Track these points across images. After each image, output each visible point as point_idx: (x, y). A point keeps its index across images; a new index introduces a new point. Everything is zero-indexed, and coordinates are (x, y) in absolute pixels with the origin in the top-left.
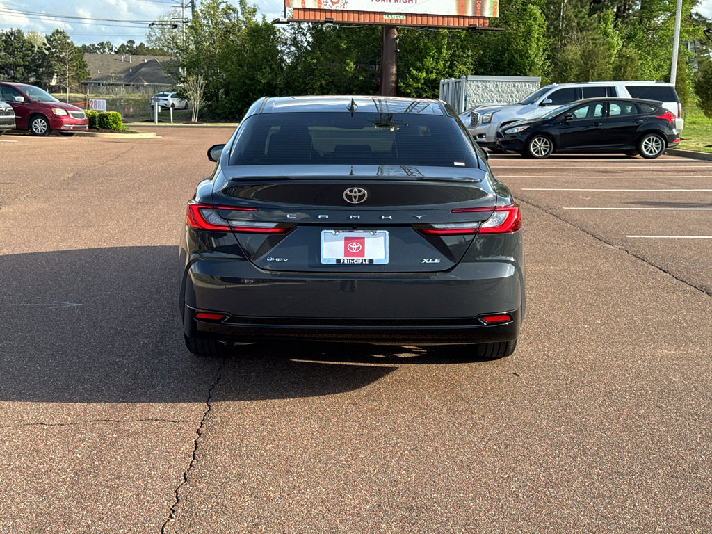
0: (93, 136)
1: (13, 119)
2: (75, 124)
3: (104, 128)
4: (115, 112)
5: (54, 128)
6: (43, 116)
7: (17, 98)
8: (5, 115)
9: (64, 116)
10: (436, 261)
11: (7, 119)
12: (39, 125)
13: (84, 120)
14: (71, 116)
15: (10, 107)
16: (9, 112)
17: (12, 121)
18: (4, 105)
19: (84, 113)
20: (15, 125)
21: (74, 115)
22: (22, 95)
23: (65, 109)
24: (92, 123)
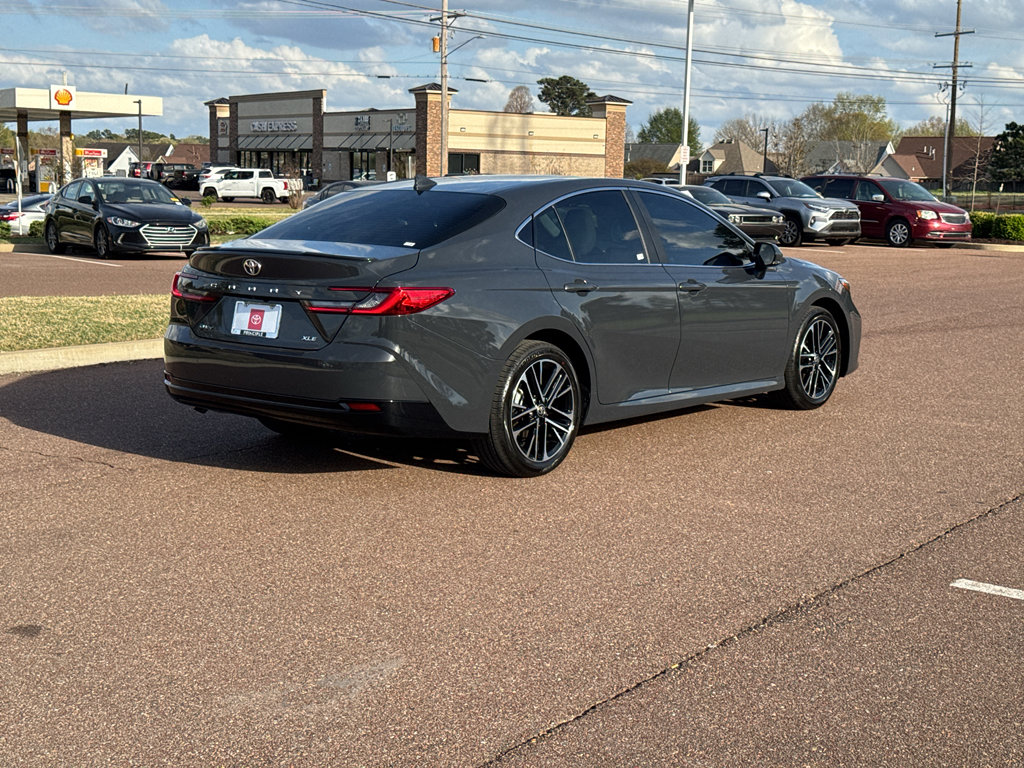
0: (979, 248)
1: (857, 223)
2: (948, 231)
3: (1000, 237)
4: (1017, 215)
5: (918, 236)
6: (905, 221)
7: (875, 197)
8: (848, 218)
9: (932, 220)
10: (313, 339)
11: (848, 223)
12: (899, 232)
13: (966, 226)
14: (943, 221)
15: (854, 208)
16: (851, 215)
17: (853, 227)
18: (845, 206)
19: (967, 215)
20: (859, 232)
21: (948, 219)
22: (883, 192)
23: (937, 210)
24: (987, 231)
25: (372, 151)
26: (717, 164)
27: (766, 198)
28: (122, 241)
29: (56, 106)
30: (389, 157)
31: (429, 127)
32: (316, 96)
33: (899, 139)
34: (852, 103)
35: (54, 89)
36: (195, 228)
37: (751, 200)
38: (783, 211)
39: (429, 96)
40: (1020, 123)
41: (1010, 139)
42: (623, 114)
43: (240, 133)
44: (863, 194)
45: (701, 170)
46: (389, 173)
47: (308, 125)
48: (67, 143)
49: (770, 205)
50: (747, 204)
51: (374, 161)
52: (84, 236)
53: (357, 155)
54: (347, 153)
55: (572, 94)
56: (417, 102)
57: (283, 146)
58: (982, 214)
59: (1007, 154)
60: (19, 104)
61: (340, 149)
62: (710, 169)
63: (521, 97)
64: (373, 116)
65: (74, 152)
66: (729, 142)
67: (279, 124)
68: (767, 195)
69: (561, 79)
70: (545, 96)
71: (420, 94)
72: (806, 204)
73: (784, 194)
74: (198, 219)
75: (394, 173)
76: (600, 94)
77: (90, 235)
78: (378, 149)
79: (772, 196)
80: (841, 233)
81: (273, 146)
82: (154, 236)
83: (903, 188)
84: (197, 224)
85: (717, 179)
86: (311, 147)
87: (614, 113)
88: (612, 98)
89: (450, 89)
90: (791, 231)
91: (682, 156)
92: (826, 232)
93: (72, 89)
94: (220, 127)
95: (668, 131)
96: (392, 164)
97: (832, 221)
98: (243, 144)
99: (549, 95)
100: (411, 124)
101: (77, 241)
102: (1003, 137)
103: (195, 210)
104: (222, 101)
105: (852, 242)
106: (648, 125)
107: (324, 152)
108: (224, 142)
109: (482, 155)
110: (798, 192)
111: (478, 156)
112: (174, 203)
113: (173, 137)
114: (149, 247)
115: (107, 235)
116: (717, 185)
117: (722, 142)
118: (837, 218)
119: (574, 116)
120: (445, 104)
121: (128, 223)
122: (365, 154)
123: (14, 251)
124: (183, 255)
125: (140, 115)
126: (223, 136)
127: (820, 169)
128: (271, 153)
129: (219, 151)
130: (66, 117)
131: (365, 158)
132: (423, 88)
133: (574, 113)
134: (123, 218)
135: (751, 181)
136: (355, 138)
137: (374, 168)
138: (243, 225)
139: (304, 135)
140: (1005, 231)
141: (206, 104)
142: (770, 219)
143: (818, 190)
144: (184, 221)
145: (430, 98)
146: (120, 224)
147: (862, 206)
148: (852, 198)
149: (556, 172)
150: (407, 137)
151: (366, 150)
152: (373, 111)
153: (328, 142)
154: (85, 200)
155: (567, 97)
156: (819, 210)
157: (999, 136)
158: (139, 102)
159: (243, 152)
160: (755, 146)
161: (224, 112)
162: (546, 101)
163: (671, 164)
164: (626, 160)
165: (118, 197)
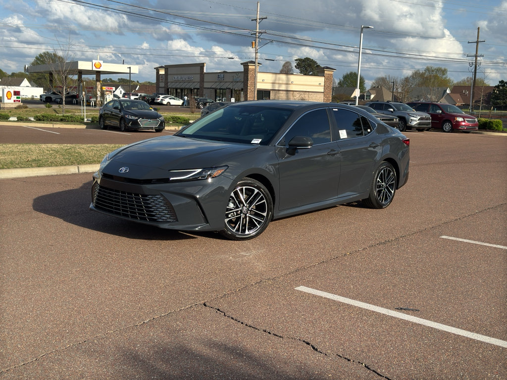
0: (481, 133)
1: (429, 122)
2: (468, 126)
4: (498, 120)
5: (456, 128)
6: (450, 121)
7: (438, 111)
8: (426, 120)
9: (462, 121)
11: (425, 122)
12: (447, 126)
13: (476, 124)
14: (466, 122)
15: (429, 116)
16: (427, 119)
17: (427, 124)
18: (425, 115)
19: (476, 120)
20: (430, 126)
21: (468, 121)
22: (441, 109)
23: (464, 117)
24: (485, 127)
25: (225, 89)
26: (372, 96)
27: (391, 111)
28: (131, 124)
29: (94, 69)
30: (232, 92)
31: (249, 79)
32: (201, 66)
33: (453, 87)
34: (433, 71)
35: (94, 61)
36: (159, 120)
37: (385, 112)
38: (398, 117)
39: (249, 66)
40: (505, 81)
41: (501, 88)
42: (332, 75)
43: (169, 81)
44: (433, 110)
45: (365, 99)
46: (232, 99)
47: (197, 78)
48: (99, 85)
49: (393, 114)
50: (383, 113)
51: (225, 94)
52: (116, 122)
53: (218, 91)
54: (214, 90)
55: (310, 65)
56: (244, 69)
57: (187, 87)
58: (483, 120)
59: (499, 94)
60: (79, 68)
61: (211, 88)
62: (369, 98)
63: (288, 67)
64: (226, 74)
65: (101, 88)
66: (378, 87)
67: (185, 77)
68: (392, 110)
69: (305, 59)
70: (298, 66)
71: (245, 65)
72: (408, 114)
73: (399, 110)
74: (161, 116)
75: (234, 99)
76: (322, 66)
77: (118, 122)
78: (227, 88)
79: (394, 110)
80: (423, 126)
81: (183, 87)
82: (143, 123)
83: (450, 108)
84: (160, 118)
85: (371, 103)
86: (199, 87)
87: (328, 74)
88: (327, 68)
89: (259, 64)
90: (401, 125)
91: (357, 93)
92: (416, 126)
93: (101, 62)
94: (160, 79)
95: (351, 82)
96: (233, 95)
97: (419, 121)
98: (170, 85)
99: (300, 66)
100: (241, 78)
101: (112, 124)
102: (498, 87)
103: (160, 113)
104: (162, 67)
105: (427, 130)
106: (342, 79)
107: (204, 89)
108: (162, 85)
109: (271, 92)
110: (405, 109)
111: (270, 92)
112: (151, 110)
113: (138, 82)
114: (141, 127)
115: (125, 122)
116: (371, 106)
117: (375, 87)
118: (421, 120)
119: (310, 75)
120: (256, 70)
121: (133, 118)
122: (222, 90)
123: (86, 128)
124: (154, 130)
125: (130, 73)
126: (162, 82)
127: (417, 99)
128: (182, 90)
129: (160, 89)
130: (98, 73)
131: (221, 92)
132: (247, 63)
133: (310, 74)
134: (131, 115)
135: (386, 104)
136: (217, 84)
137: (225, 96)
138: (175, 119)
139: (196, 82)
140: (492, 127)
141: (155, 68)
142: (393, 120)
143: (414, 108)
144: (155, 117)
145: (250, 67)
146: (130, 118)
147: (432, 115)
148: (427, 111)
149: (303, 99)
150: (239, 83)
151: (222, 89)
152: (225, 72)
153: (206, 85)
154: (116, 108)
155: (308, 67)
156: (413, 117)
157: (496, 86)
158: (130, 68)
159: (170, 89)
160: (389, 89)
161: (162, 72)
162: (298, 68)
163: (352, 96)
164: (333, 94)
165: (128, 107)
